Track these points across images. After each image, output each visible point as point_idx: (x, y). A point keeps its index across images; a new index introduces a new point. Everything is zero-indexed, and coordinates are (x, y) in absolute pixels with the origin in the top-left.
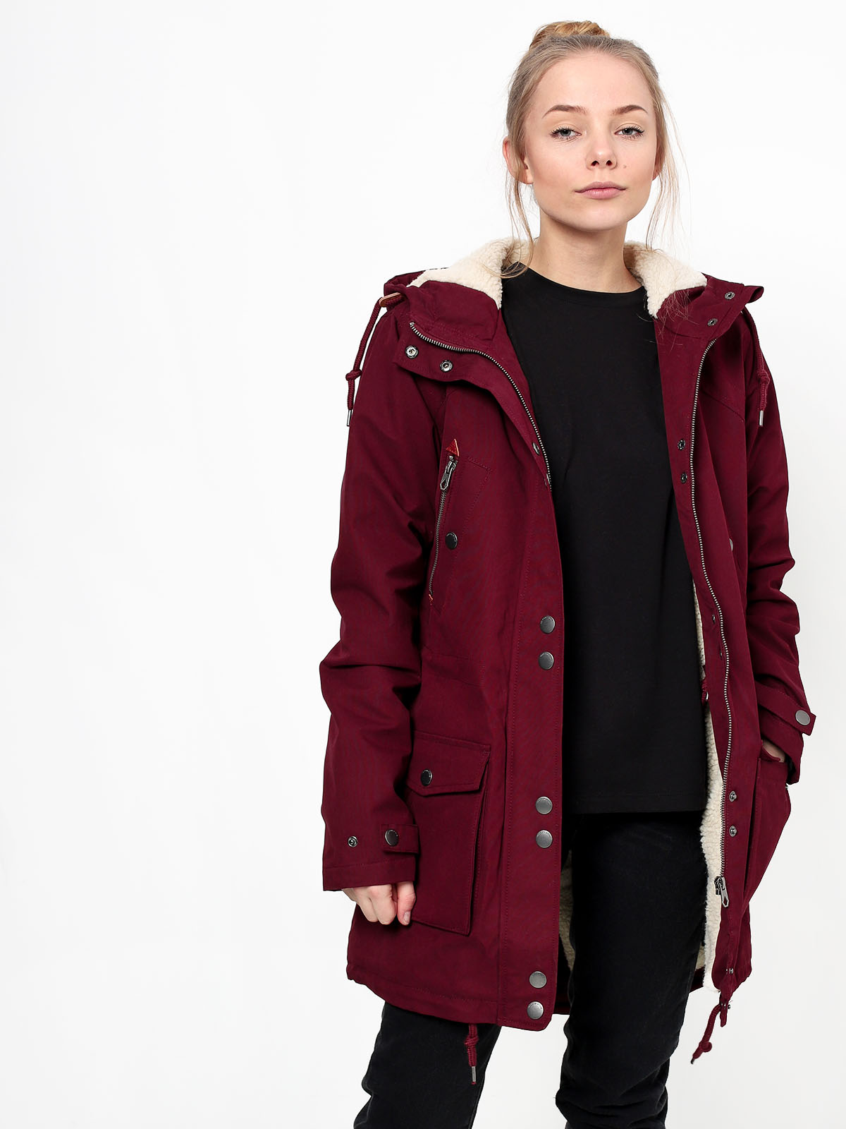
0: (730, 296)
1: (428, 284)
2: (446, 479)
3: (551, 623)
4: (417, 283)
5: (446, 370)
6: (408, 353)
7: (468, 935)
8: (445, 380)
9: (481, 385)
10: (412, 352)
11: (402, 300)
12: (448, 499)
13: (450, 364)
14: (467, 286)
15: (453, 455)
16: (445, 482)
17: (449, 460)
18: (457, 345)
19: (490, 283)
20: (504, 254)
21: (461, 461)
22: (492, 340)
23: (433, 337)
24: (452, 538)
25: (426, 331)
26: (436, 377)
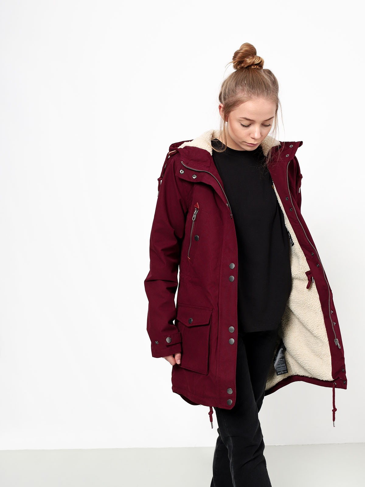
0: (291, 146)
1: (186, 147)
2: (194, 216)
3: (233, 266)
4: (182, 146)
5: (194, 178)
6: (180, 172)
7: (207, 375)
8: (195, 182)
9: (207, 183)
10: (182, 172)
11: (177, 153)
12: (195, 224)
13: (196, 176)
14: (200, 148)
15: (197, 208)
16: (194, 218)
17: (195, 210)
18: (198, 169)
19: (208, 147)
20: (212, 136)
21: (200, 210)
22: (210, 167)
23: (189, 166)
24: (197, 237)
25: (187, 164)
26: (191, 181)
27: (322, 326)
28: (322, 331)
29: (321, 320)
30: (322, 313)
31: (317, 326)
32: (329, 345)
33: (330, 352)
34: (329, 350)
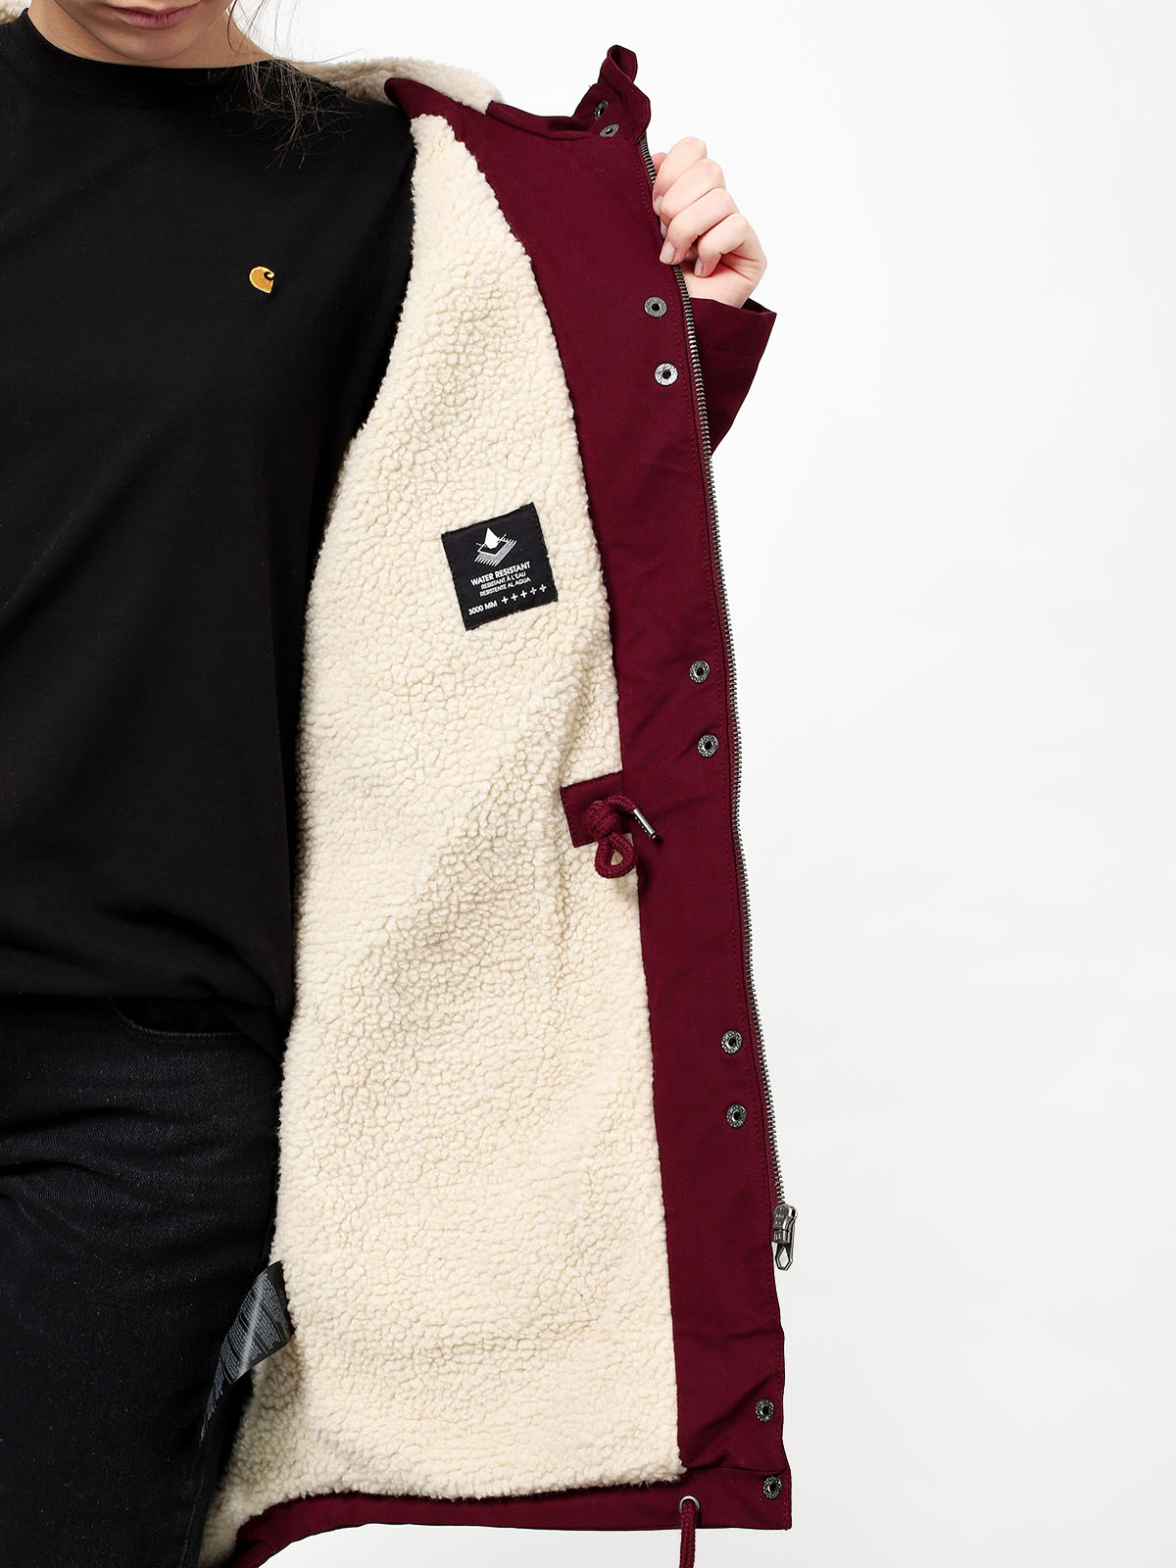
27: (636, 1127)
28: (632, 1157)
29: (639, 1088)
30: (648, 1045)
31: (607, 1123)
32: (663, 1247)
33: (666, 1292)
34: (664, 1281)
